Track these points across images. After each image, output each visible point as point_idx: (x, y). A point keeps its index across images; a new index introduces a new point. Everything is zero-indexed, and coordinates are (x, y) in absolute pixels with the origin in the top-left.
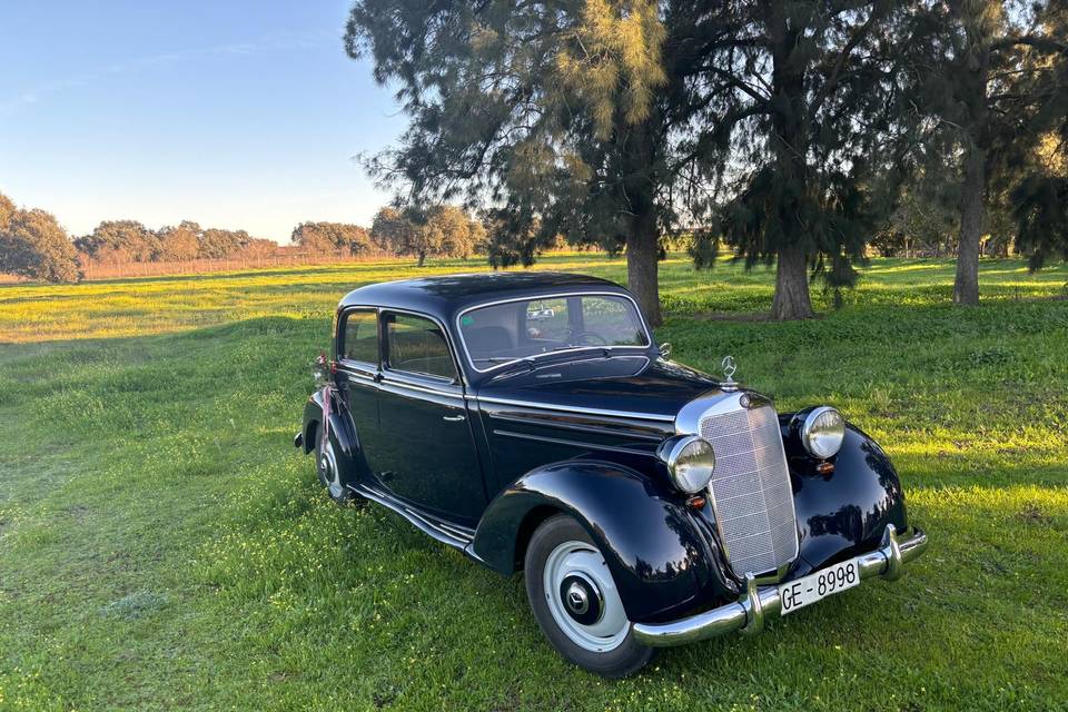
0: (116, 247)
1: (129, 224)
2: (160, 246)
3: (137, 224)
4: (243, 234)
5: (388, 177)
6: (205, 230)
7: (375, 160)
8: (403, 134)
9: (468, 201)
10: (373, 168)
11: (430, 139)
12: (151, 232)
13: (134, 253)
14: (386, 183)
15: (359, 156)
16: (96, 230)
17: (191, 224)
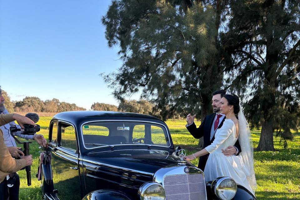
0: (29, 106)
1: (35, 98)
2: (44, 107)
3: (38, 98)
4: (74, 105)
5: (113, 83)
6: (61, 102)
7: (108, 76)
8: (120, 68)
9: (143, 95)
10: (107, 79)
11: (131, 70)
12: (42, 101)
13: (35, 108)
14: (112, 86)
15: (101, 74)
16: (24, 99)
17: (56, 99)
